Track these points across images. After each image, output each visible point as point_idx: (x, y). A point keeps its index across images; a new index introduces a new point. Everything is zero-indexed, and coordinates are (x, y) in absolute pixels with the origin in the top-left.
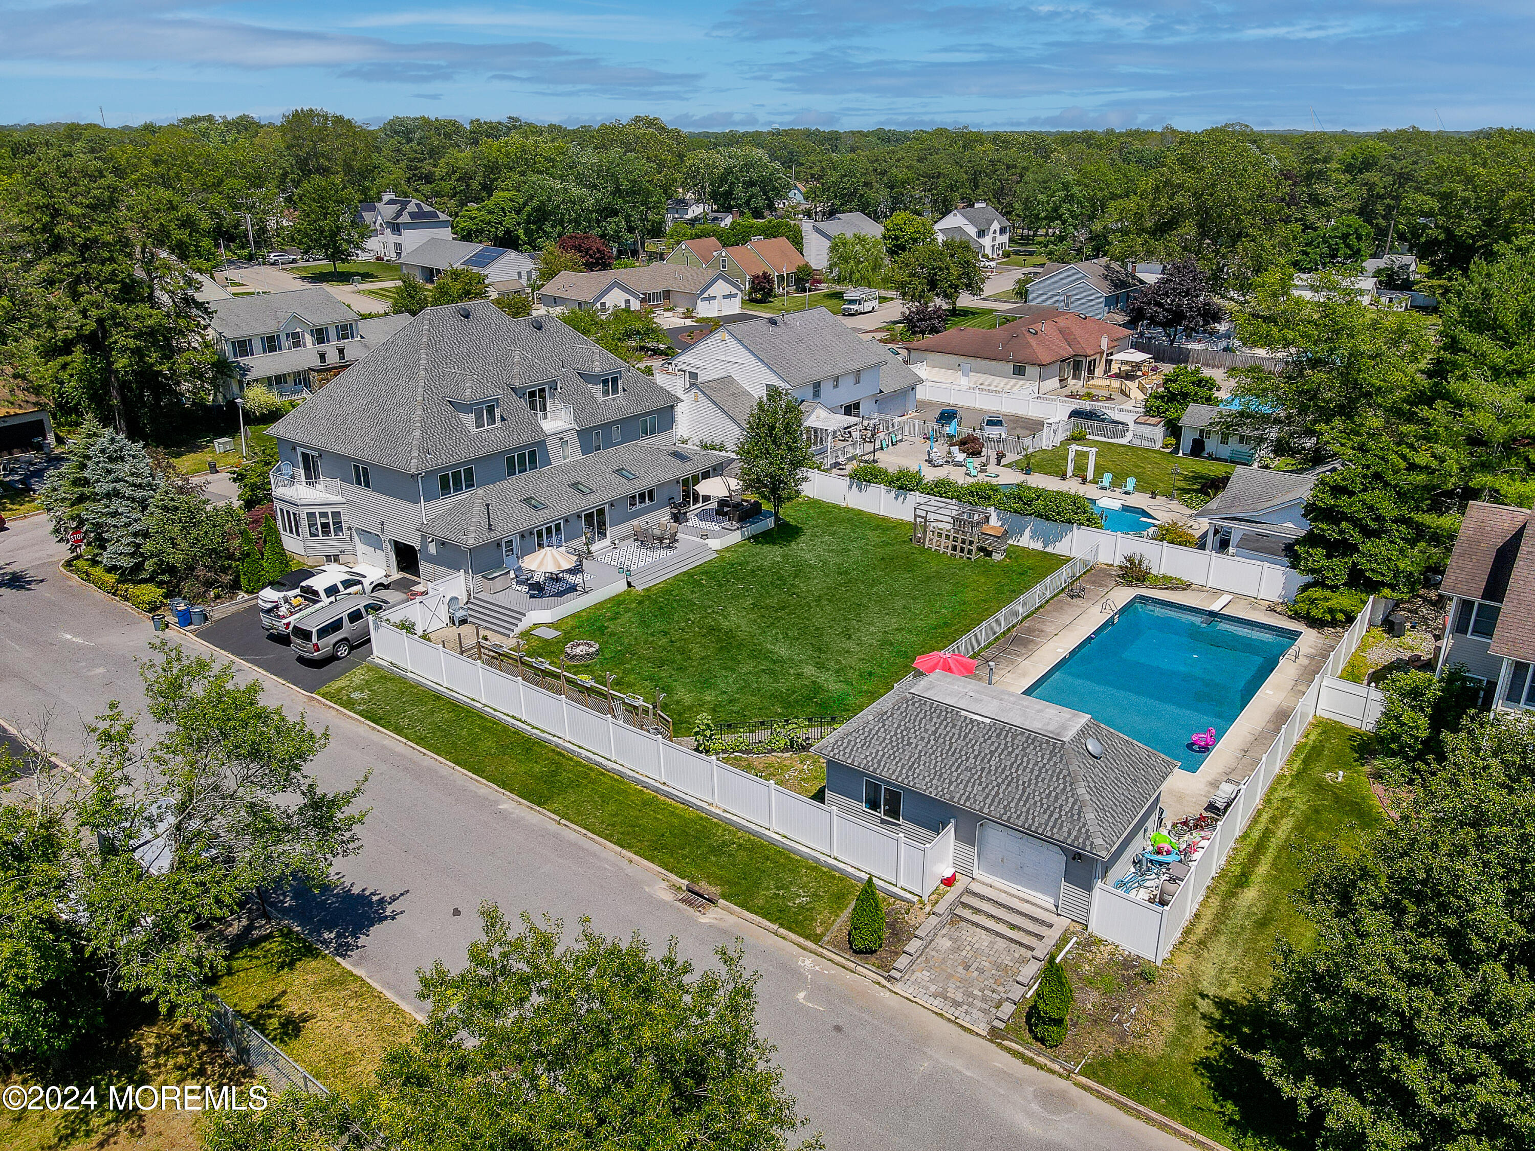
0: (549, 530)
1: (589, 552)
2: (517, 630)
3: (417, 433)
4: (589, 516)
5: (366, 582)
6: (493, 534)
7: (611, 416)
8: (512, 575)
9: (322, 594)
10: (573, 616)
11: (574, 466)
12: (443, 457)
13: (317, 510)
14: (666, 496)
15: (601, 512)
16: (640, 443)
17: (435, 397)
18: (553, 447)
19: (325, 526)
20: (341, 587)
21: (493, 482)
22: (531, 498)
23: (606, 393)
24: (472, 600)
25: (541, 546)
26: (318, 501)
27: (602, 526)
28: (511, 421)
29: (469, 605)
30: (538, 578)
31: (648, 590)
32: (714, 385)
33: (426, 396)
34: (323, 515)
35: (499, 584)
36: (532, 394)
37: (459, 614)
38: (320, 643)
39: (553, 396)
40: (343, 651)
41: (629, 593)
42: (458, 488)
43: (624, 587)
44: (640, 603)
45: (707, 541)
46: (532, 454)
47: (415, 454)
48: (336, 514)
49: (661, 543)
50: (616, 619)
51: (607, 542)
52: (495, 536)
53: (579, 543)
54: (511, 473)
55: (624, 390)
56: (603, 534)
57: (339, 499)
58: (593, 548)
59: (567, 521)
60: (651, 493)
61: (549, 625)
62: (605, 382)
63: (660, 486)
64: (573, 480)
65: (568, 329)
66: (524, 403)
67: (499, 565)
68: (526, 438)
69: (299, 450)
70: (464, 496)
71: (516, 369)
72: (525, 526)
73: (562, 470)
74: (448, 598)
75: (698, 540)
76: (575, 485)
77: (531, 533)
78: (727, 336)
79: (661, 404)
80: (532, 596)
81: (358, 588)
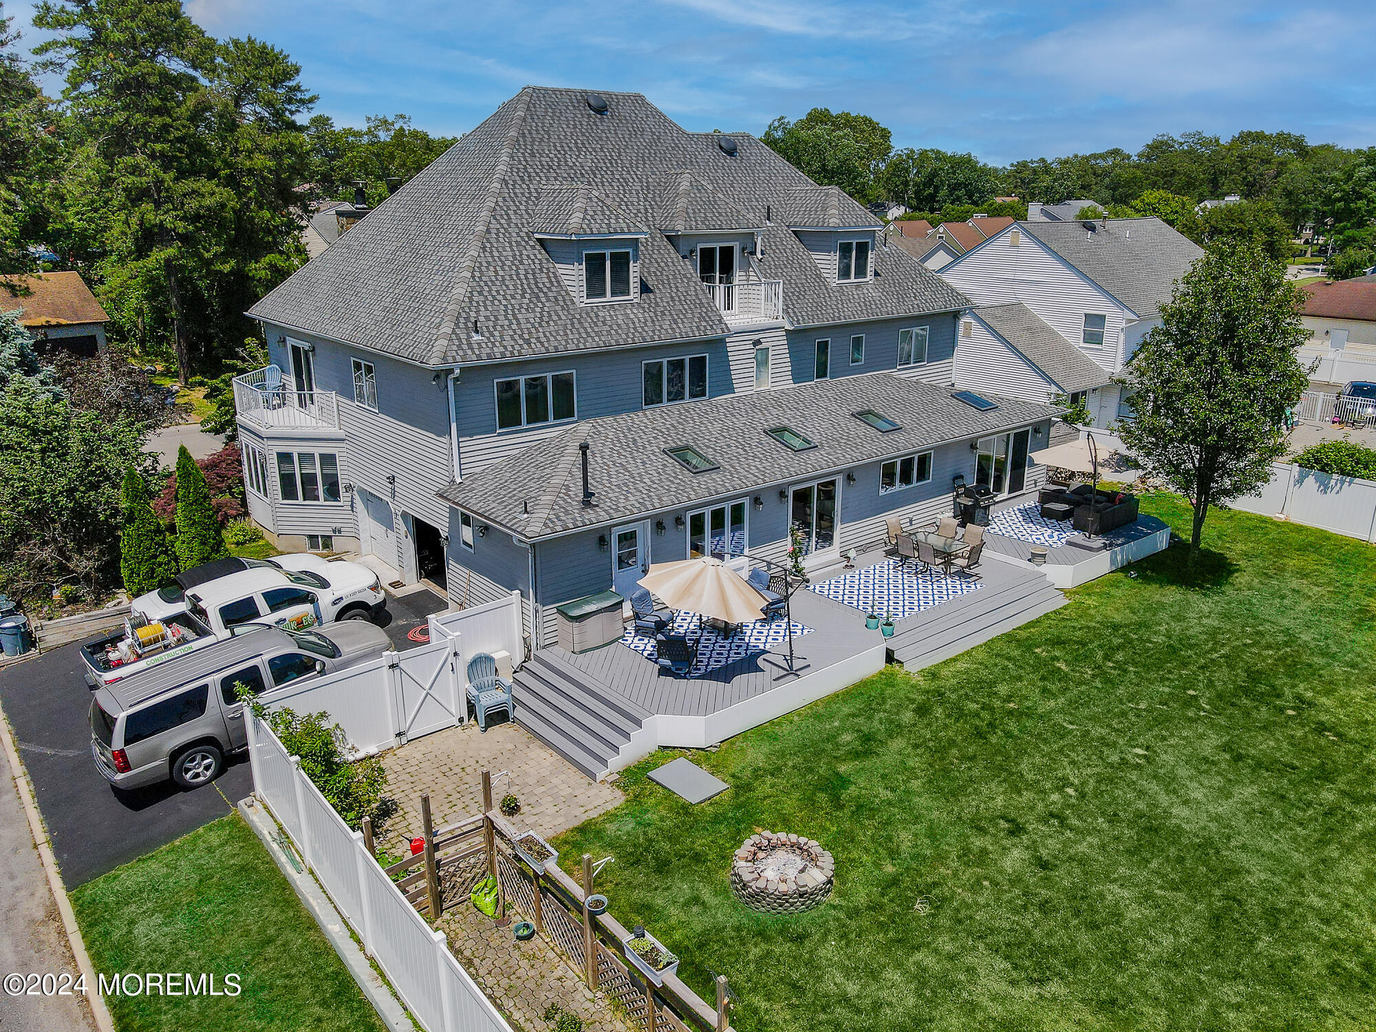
0: (718, 516)
1: (798, 571)
2: (617, 762)
3: (460, 291)
4: (802, 498)
5: (325, 598)
6: (590, 515)
7: (852, 314)
8: (627, 610)
9: (215, 620)
10: (761, 732)
11: (777, 401)
12: (508, 342)
13: (295, 449)
14: (949, 472)
15: (827, 491)
16: (895, 373)
17: (512, 230)
18: (739, 356)
19: (309, 480)
20: (262, 605)
21: (615, 412)
22: (687, 448)
23: (844, 273)
24: (531, 665)
25: (697, 549)
26: (297, 433)
27: (826, 518)
28: (661, 295)
29: (522, 676)
30: (683, 626)
31: (933, 674)
32: (998, 312)
33: (494, 225)
34: (306, 458)
35: (595, 629)
36: (707, 255)
37: (489, 699)
38: (133, 751)
39: (746, 266)
40: (200, 769)
41: (887, 680)
42: (537, 415)
43: (880, 664)
44: (922, 711)
45: (1044, 568)
46: (699, 364)
47: (447, 328)
48: (328, 460)
49: (948, 563)
50: (867, 753)
51: (831, 553)
52: (596, 518)
53: (779, 552)
54: (653, 398)
55: (877, 274)
56: (826, 537)
57: (335, 431)
58: (807, 563)
59: (757, 501)
60: (923, 460)
61: (699, 756)
62: (845, 250)
63: (942, 449)
64: (774, 423)
65: (779, 162)
66: (691, 269)
67: (600, 585)
68: (687, 330)
69: (291, 342)
70: (550, 433)
71: (682, 203)
72: (666, 503)
73: (756, 404)
74: (469, 656)
75: (1024, 564)
76: (778, 432)
77: (679, 521)
78: (1023, 239)
79: (938, 307)
80: (664, 671)
81: (304, 609)
